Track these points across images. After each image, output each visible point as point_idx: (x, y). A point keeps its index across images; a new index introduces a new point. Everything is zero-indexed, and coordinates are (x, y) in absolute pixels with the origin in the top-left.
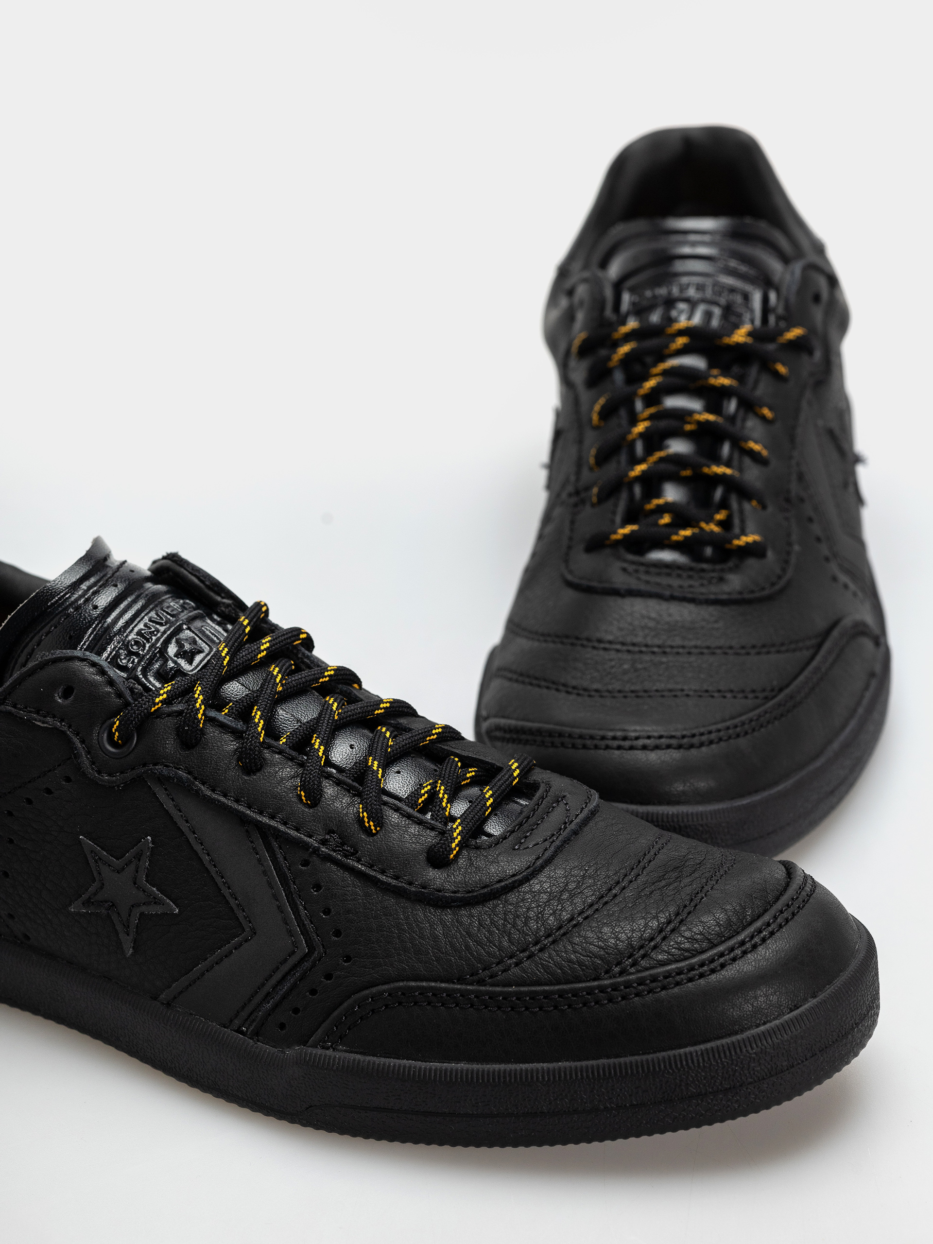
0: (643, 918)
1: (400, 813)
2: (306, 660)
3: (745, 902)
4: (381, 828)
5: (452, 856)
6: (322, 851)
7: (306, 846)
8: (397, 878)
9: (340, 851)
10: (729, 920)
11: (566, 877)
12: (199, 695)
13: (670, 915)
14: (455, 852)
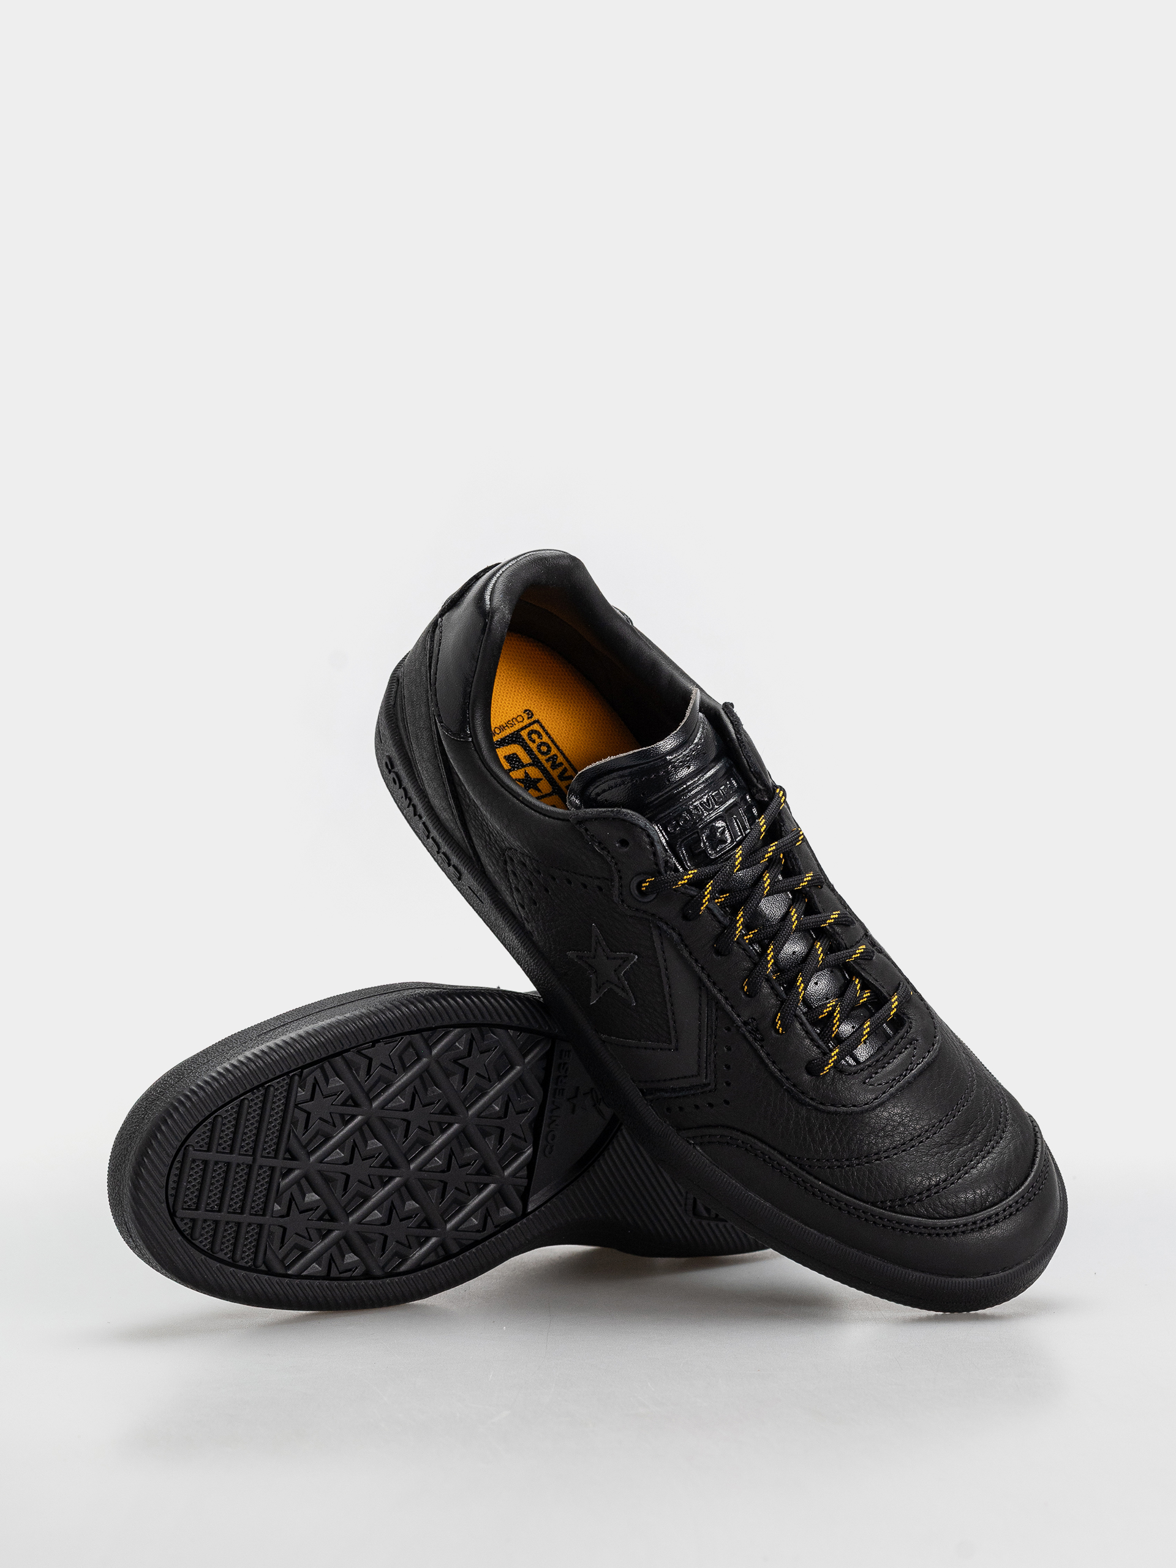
0: (921, 1176)
1: (803, 1028)
2: (793, 860)
3: (991, 1191)
4: (786, 1032)
5: (822, 1074)
6: (742, 1030)
7: (733, 1022)
8: (781, 1071)
9: (753, 1034)
10: (974, 1201)
11: (888, 1120)
12: (708, 893)
13: (940, 1179)
14: (825, 1072)
